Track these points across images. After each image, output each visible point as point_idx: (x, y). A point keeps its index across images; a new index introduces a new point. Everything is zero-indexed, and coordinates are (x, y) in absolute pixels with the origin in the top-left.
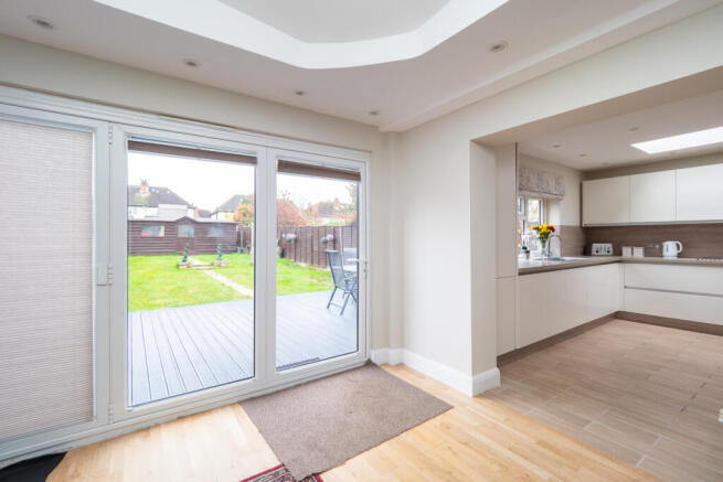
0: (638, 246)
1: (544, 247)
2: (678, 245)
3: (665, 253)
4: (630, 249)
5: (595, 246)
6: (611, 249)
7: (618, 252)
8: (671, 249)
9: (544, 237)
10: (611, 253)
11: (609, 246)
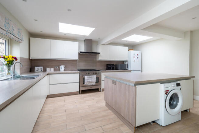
0: (52, 67)
1: (9, 69)
2: (64, 67)
3: (61, 70)
4: (49, 69)
5: (36, 68)
6: (42, 69)
7: (45, 70)
8: (62, 68)
9: (10, 63)
10: (43, 70)
11: (42, 67)
